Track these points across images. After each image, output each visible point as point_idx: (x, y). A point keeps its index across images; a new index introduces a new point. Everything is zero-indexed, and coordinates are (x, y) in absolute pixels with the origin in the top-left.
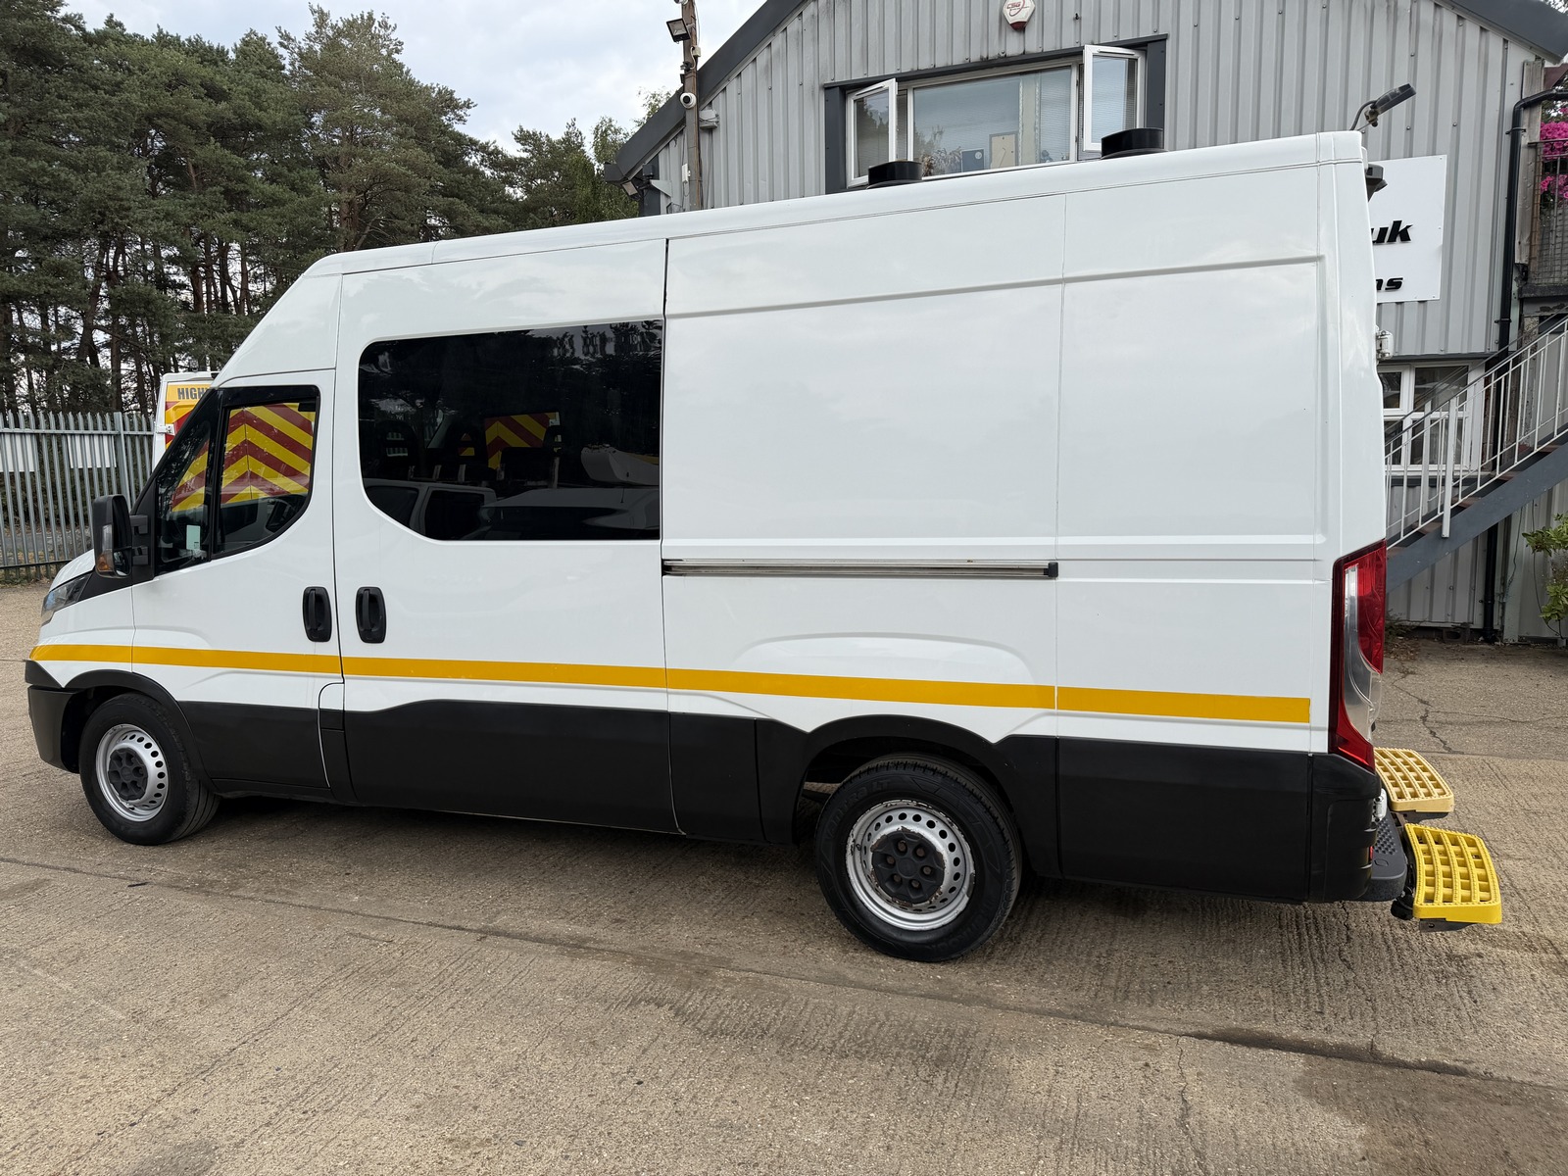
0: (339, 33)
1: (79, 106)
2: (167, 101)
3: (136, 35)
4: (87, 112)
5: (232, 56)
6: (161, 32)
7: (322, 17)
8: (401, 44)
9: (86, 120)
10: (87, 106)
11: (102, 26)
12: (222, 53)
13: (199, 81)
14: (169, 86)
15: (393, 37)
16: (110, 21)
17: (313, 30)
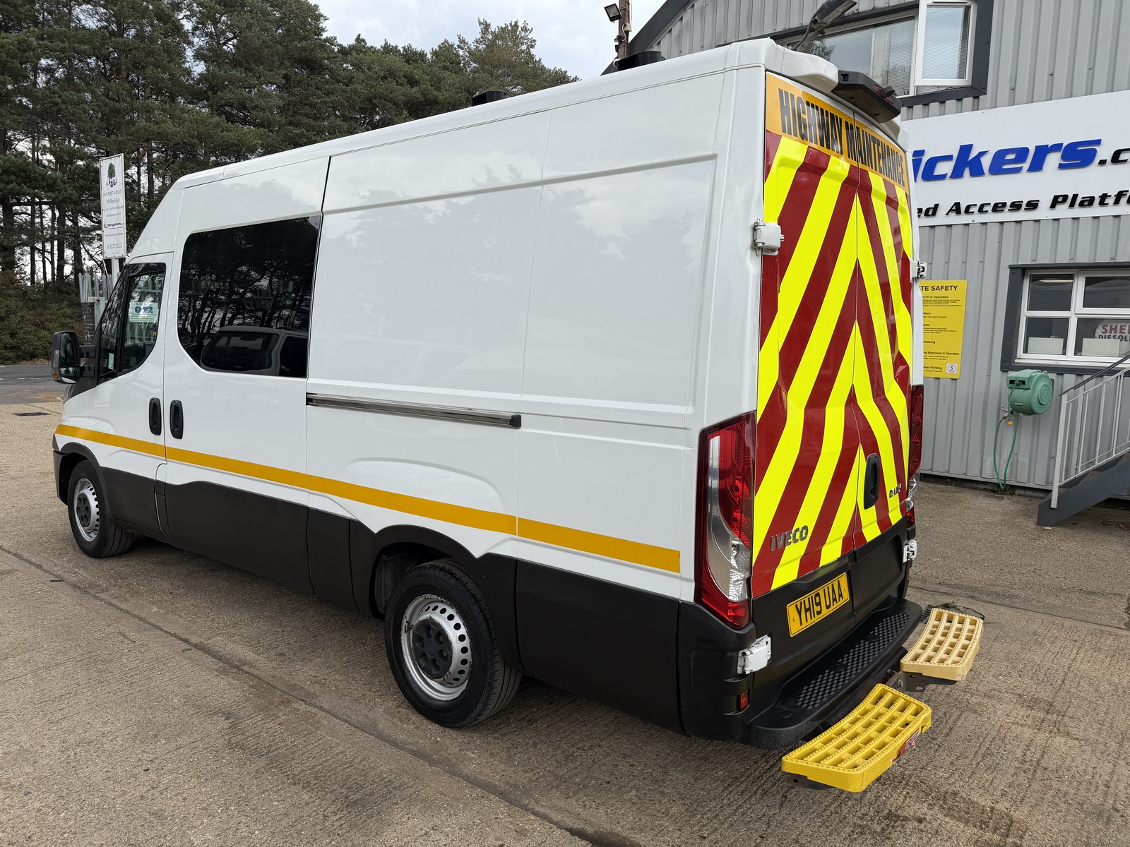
0: (496, 36)
1: (328, 94)
2: (382, 87)
3: (372, 47)
4: (332, 97)
5: (429, 56)
6: (386, 44)
7: (486, 26)
8: (535, 41)
9: (331, 102)
10: (333, 93)
11: (353, 42)
12: (422, 55)
13: (403, 74)
14: (384, 78)
15: (529, 37)
16: (359, 40)
17: (479, 36)
